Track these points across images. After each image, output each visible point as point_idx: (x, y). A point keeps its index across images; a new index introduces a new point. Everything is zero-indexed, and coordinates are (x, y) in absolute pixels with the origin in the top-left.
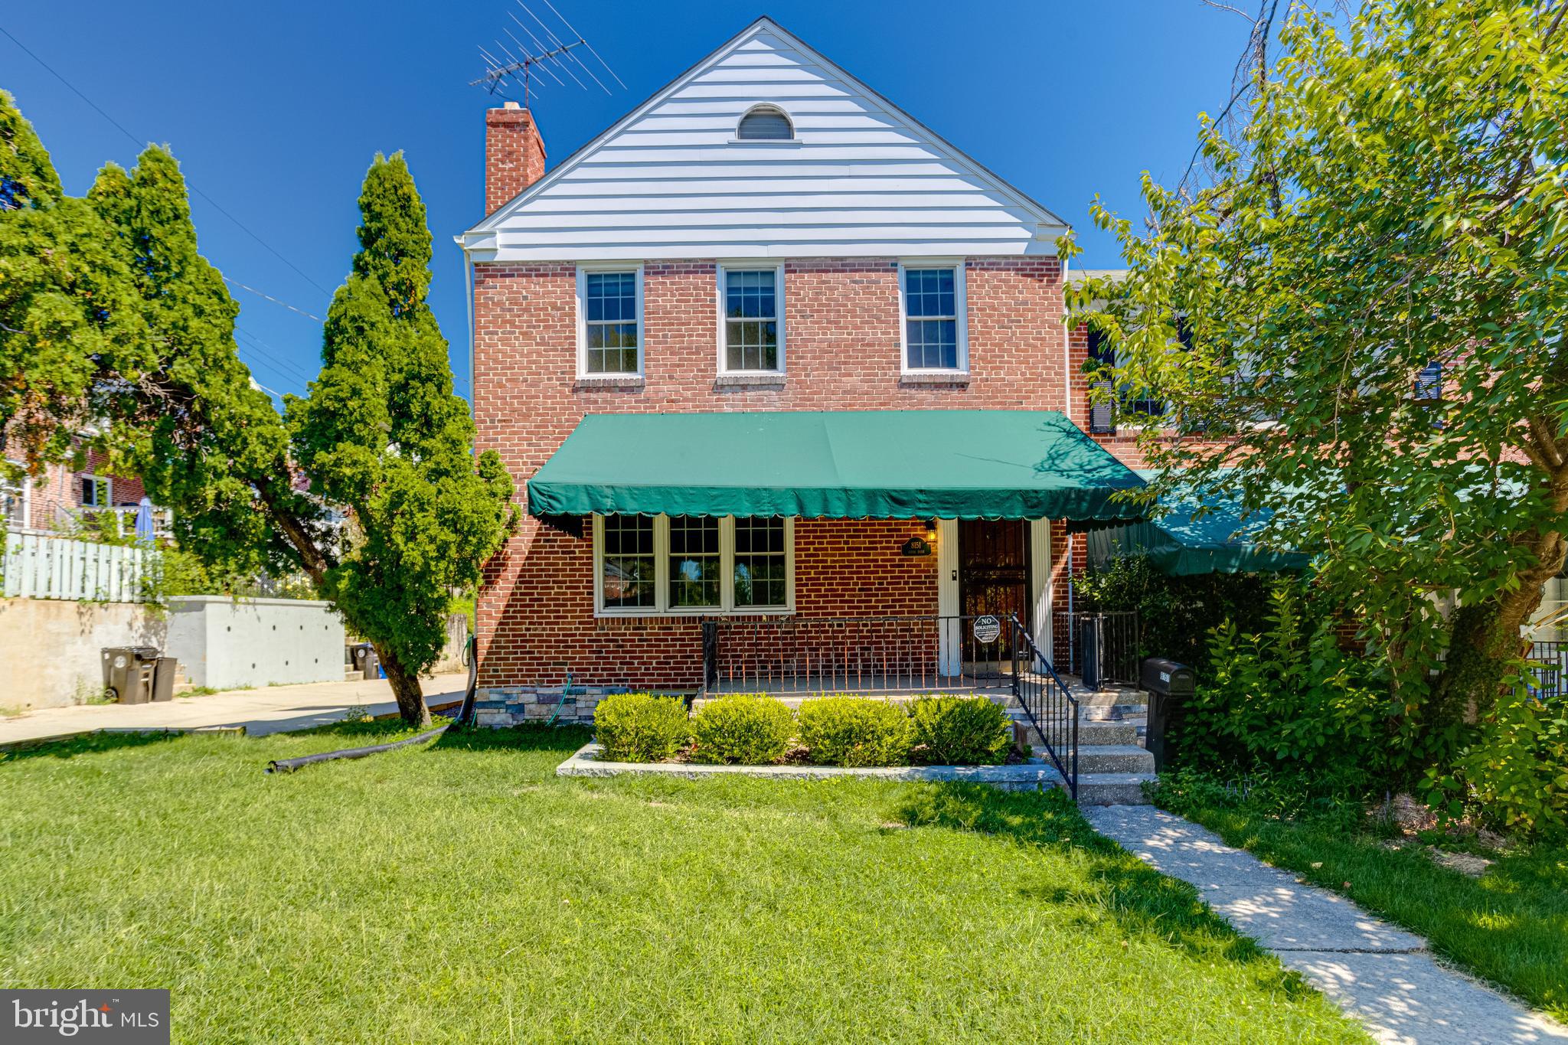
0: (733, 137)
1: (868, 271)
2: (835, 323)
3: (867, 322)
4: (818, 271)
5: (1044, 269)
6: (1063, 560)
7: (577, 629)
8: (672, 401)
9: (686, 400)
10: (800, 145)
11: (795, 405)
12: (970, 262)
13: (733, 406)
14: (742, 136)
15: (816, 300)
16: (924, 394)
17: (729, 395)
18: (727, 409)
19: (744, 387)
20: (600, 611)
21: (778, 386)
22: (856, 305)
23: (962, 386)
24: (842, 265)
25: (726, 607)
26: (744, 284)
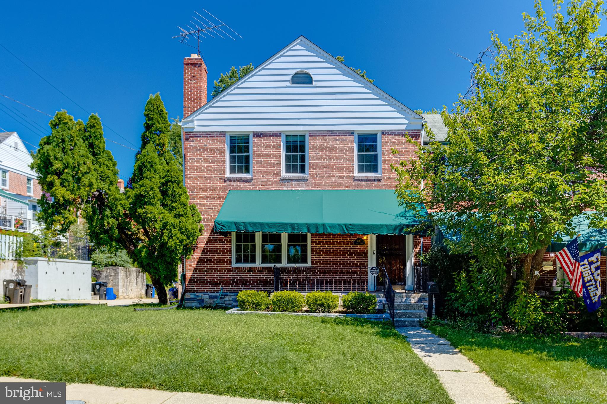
0: (289, 84)
1: (342, 135)
2: (328, 156)
3: (341, 156)
4: (322, 136)
5: (413, 134)
6: (419, 247)
7: (225, 271)
8: (264, 185)
9: (269, 185)
10: (315, 87)
11: (312, 187)
12: (383, 132)
13: (287, 188)
14: (293, 83)
15: (321, 147)
16: (363, 183)
17: (286, 183)
18: (285, 189)
19: (292, 180)
20: (234, 264)
21: (305, 180)
22: (336, 149)
23: (379, 180)
24: (332, 134)
25: (284, 263)
26: (292, 139)
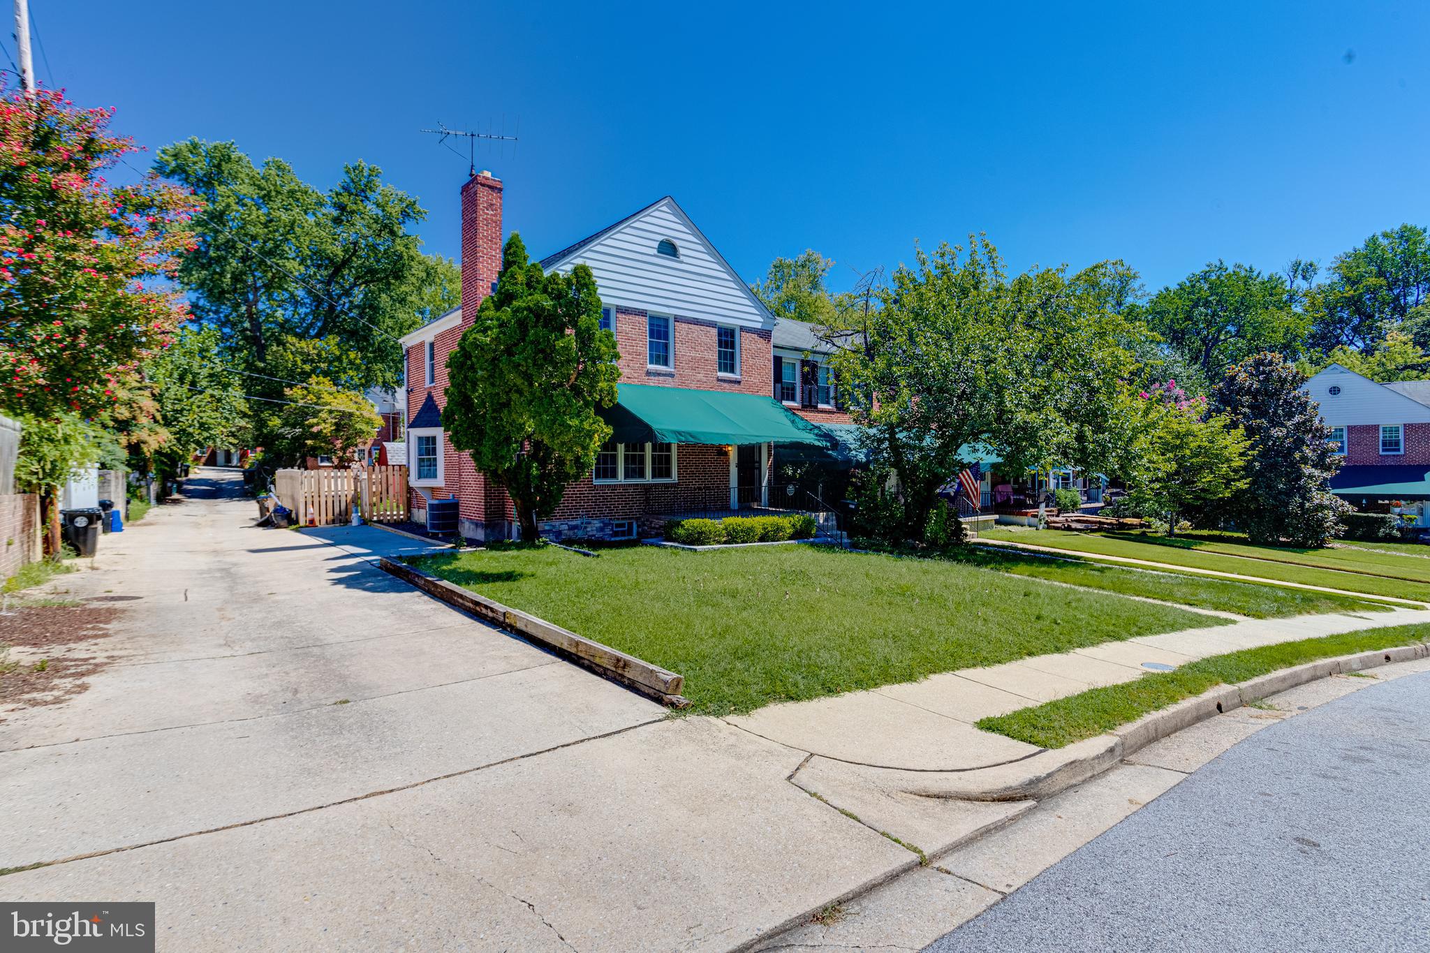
0: (655, 252)
1: (704, 326)
2: (695, 349)
3: (706, 350)
4: (686, 323)
5: (765, 334)
6: (771, 460)
7: (586, 490)
8: (630, 377)
9: (634, 378)
10: (682, 262)
11: (679, 386)
12: (742, 328)
13: (655, 382)
14: (659, 252)
15: (687, 337)
16: (725, 385)
17: (650, 377)
18: (653, 383)
19: (657, 374)
20: (595, 481)
21: (671, 375)
22: (701, 341)
23: (739, 382)
24: (696, 322)
25: (649, 479)
26: (655, 322)
